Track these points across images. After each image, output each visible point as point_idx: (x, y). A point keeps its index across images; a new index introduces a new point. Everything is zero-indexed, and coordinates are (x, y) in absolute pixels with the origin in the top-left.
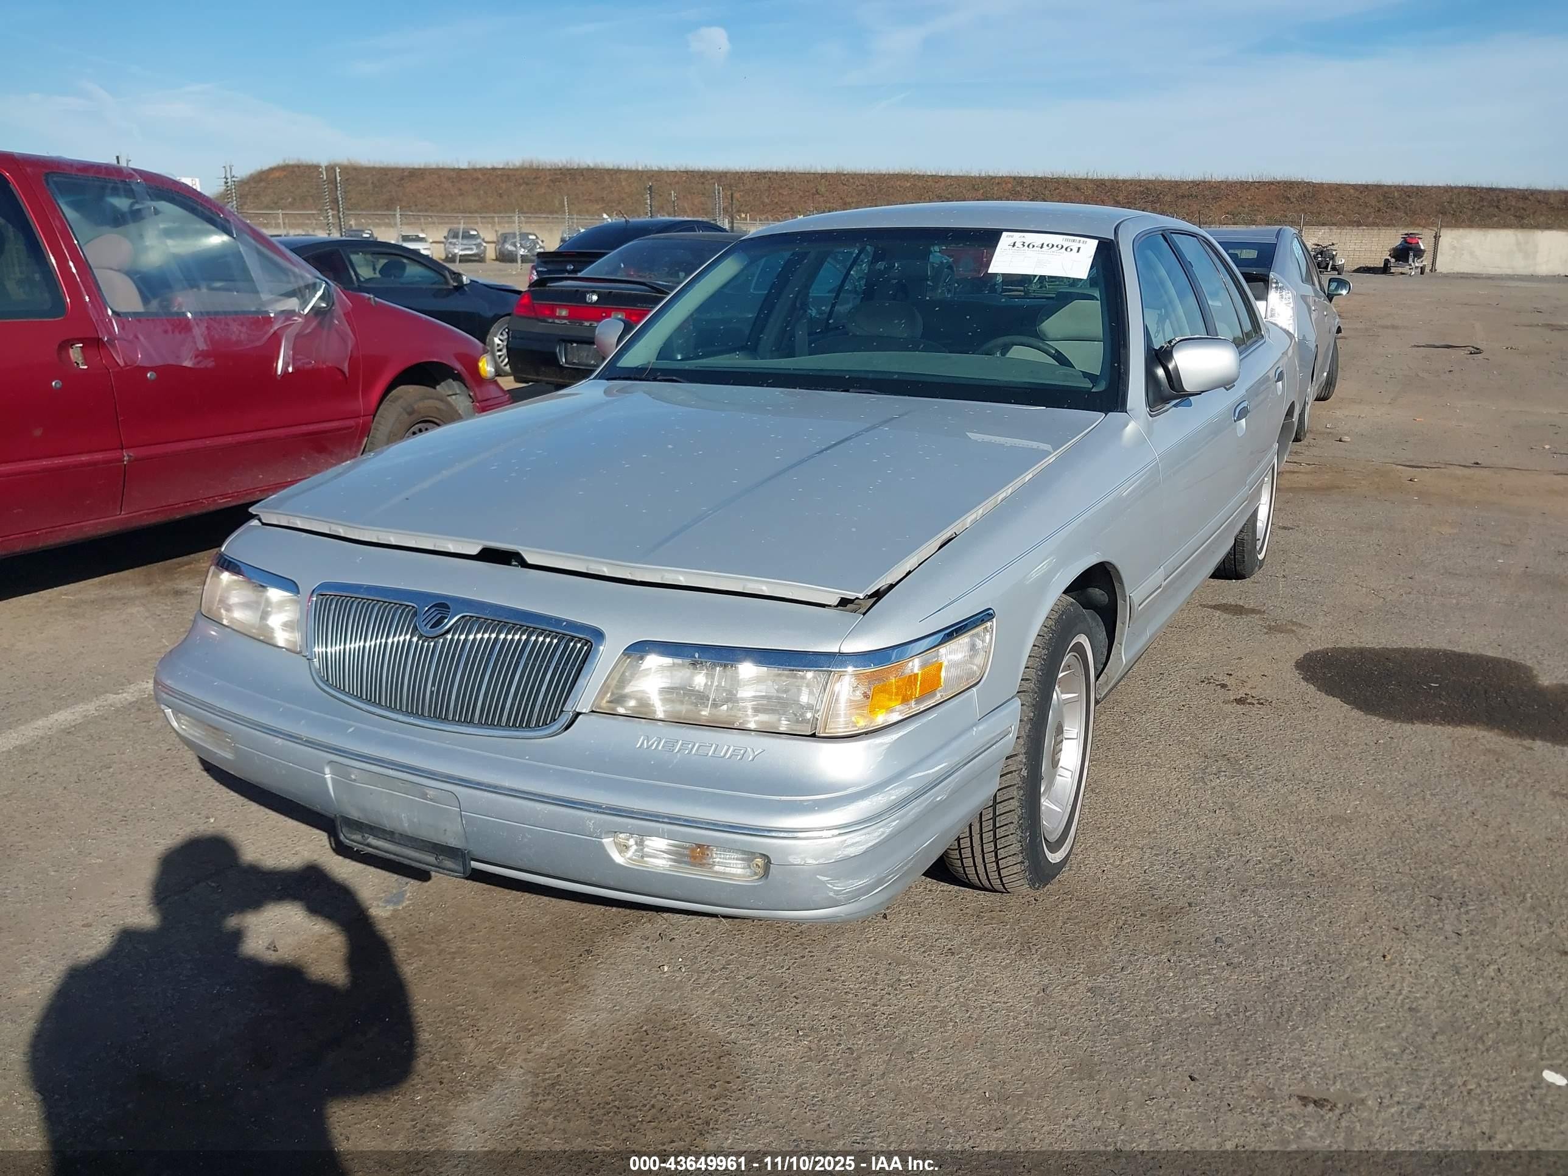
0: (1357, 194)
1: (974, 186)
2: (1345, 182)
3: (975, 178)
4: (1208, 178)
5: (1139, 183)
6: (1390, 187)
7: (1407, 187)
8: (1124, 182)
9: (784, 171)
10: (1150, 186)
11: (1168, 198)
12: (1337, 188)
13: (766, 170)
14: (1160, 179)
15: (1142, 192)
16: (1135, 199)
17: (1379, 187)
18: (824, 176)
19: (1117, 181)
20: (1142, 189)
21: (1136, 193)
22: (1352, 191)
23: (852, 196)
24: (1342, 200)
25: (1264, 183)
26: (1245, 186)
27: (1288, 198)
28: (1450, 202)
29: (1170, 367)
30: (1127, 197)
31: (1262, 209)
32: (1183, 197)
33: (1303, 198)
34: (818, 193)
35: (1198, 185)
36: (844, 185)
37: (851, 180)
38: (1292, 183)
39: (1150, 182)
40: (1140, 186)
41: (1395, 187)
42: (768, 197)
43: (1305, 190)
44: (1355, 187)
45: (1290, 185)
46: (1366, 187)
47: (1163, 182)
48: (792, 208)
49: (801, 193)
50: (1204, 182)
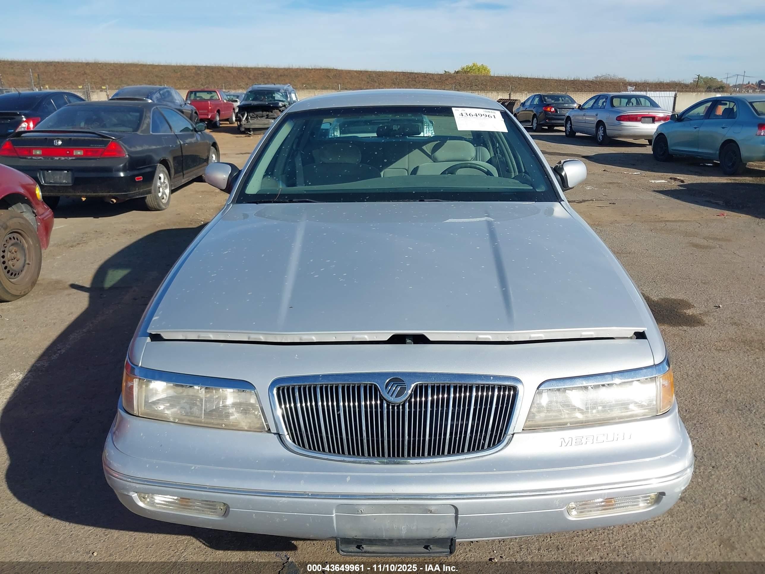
0: (358, 75)
1: (174, 71)
2: (352, 69)
3: (174, 66)
4: (291, 67)
5: (258, 69)
6: (371, 72)
7: (378, 72)
8: (251, 68)
9: (63, 61)
10: (264, 70)
11: (274, 77)
12: (349, 72)
13: (51, 61)
14: (268, 67)
15: (261, 74)
16: (258, 77)
17: (366, 72)
18: (88, 64)
19: (248, 68)
20: (261, 72)
21: (258, 74)
22: (355, 74)
23: (106, 76)
24: (352, 78)
25: (317, 69)
26: (308, 70)
27: (329, 77)
28: (396, 79)
29: (563, 174)
30: (254, 76)
31: (318, 82)
32: (281, 76)
33: (335, 76)
34: (86, 74)
35: (287, 70)
36: (101, 69)
37: (104, 67)
38: (329, 69)
39: (264, 68)
40: (260, 71)
41: (373, 72)
42: (56, 75)
43: (335, 73)
44: (356, 72)
45: (329, 70)
46: (361, 72)
47: (270, 69)
48: (71, 82)
49: (75, 74)
50: (290, 69)
